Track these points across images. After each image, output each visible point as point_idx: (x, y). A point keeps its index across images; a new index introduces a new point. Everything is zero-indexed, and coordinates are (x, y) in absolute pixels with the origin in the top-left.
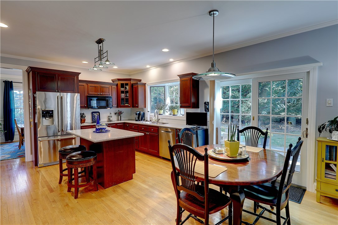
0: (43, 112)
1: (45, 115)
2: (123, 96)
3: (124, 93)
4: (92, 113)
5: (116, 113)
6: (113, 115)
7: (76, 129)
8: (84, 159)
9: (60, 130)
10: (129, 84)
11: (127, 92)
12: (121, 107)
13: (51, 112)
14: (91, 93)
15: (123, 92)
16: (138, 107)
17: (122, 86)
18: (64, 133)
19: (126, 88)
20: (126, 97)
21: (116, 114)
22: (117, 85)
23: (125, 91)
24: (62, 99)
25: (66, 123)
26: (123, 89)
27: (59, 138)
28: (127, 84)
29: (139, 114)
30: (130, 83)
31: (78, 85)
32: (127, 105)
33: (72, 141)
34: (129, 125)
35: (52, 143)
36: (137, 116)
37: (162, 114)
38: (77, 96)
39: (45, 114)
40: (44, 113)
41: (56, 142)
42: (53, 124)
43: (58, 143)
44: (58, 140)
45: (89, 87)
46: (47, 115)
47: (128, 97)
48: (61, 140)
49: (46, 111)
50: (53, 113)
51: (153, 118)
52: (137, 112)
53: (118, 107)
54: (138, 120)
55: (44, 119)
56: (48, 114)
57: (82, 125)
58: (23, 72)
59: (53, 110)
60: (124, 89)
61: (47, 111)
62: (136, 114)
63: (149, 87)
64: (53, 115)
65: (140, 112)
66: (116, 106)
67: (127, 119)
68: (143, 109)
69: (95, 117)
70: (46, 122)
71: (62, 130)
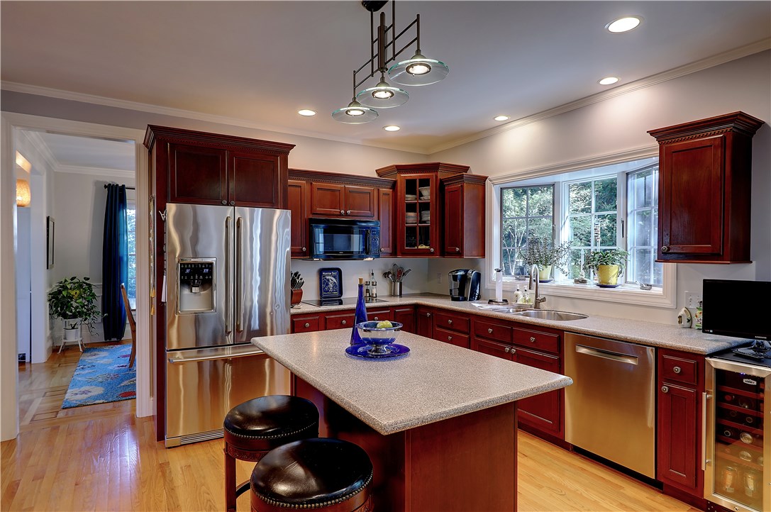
0: (184, 267)
1: (189, 278)
2: (411, 217)
3: (415, 212)
4: (321, 271)
5: (389, 273)
6: (378, 277)
7: (275, 331)
8: (327, 499)
9: (230, 329)
10: (433, 182)
11: (425, 206)
12: (405, 254)
13: (206, 271)
14: (319, 210)
15: (411, 207)
16: (460, 254)
17: (411, 187)
18: (242, 337)
19: (421, 195)
20: (421, 222)
21: (386, 275)
22: (394, 186)
23: (420, 203)
24: (238, 227)
25: (248, 304)
26: (410, 198)
27: (229, 353)
28: (425, 183)
29: (464, 279)
30: (436, 177)
31: (285, 187)
32: (424, 247)
33: (264, 363)
34: (432, 314)
35: (207, 369)
36: (455, 285)
37: (548, 279)
38: (281, 219)
39: (189, 275)
40: (188, 271)
41: (220, 365)
42: (212, 308)
43: (224, 371)
44: (226, 361)
45: (315, 190)
46: (194, 279)
47: (425, 222)
48: (234, 361)
49: (191, 264)
50: (211, 273)
51: (519, 292)
52: (458, 271)
53: (394, 254)
54: (461, 296)
55: (186, 291)
56: (197, 275)
57: (293, 311)
58: (138, 147)
59: (212, 264)
60: (414, 196)
61: (196, 264)
62: (455, 278)
63: (498, 187)
64: (212, 279)
65: (466, 271)
66: (389, 250)
67: (418, 292)
68: (474, 263)
69: (327, 284)
70: (191, 300)
71: (238, 326)
